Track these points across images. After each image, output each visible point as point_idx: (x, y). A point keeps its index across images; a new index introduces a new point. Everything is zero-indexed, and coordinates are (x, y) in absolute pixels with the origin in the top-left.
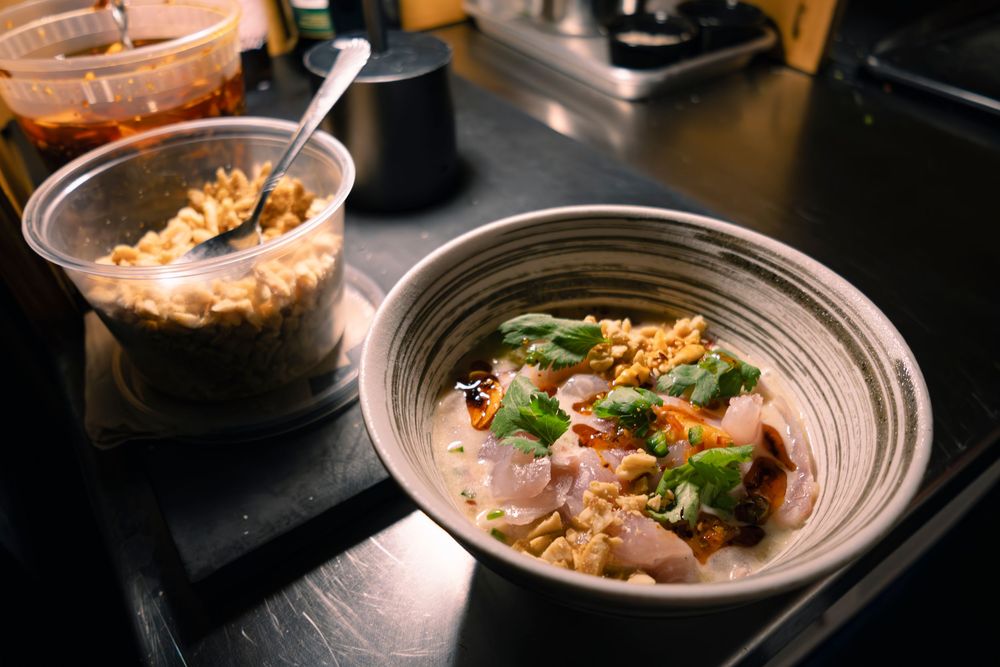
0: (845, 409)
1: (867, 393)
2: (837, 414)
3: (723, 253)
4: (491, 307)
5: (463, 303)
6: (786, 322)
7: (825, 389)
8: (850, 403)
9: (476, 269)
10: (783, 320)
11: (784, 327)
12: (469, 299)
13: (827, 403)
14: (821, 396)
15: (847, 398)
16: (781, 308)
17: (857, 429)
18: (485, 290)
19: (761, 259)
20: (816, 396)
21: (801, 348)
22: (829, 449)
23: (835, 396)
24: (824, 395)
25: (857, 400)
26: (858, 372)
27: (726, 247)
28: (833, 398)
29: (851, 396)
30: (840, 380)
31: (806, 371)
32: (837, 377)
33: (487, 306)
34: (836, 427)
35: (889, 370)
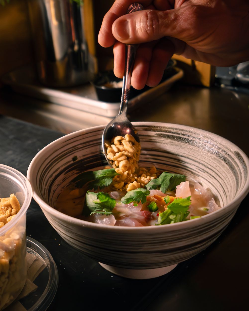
0: (222, 177)
1: (228, 167)
2: (220, 180)
3: (157, 134)
4: (65, 174)
5: (54, 172)
6: (190, 154)
7: (213, 174)
8: (224, 174)
9: (56, 158)
10: (189, 154)
11: (190, 157)
12: (57, 170)
13: (216, 179)
14: (212, 178)
15: (222, 173)
16: (187, 149)
17: (228, 181)
18: (62, 166)
19: (173, 133)
20: (211, 179)
21: (199, 163)
22: (221, 195)
23: (217, 175)
24: (213, 177)
25: (225, 172)
26: (223, 162)
27: (157, 131)
28: (217, 176)
29: (223, 172)
30: (218, 168)
31: (204, 171)
32: (216, 168)
33: (63, 174)
34: (222, 186)
35: (233, 156)
